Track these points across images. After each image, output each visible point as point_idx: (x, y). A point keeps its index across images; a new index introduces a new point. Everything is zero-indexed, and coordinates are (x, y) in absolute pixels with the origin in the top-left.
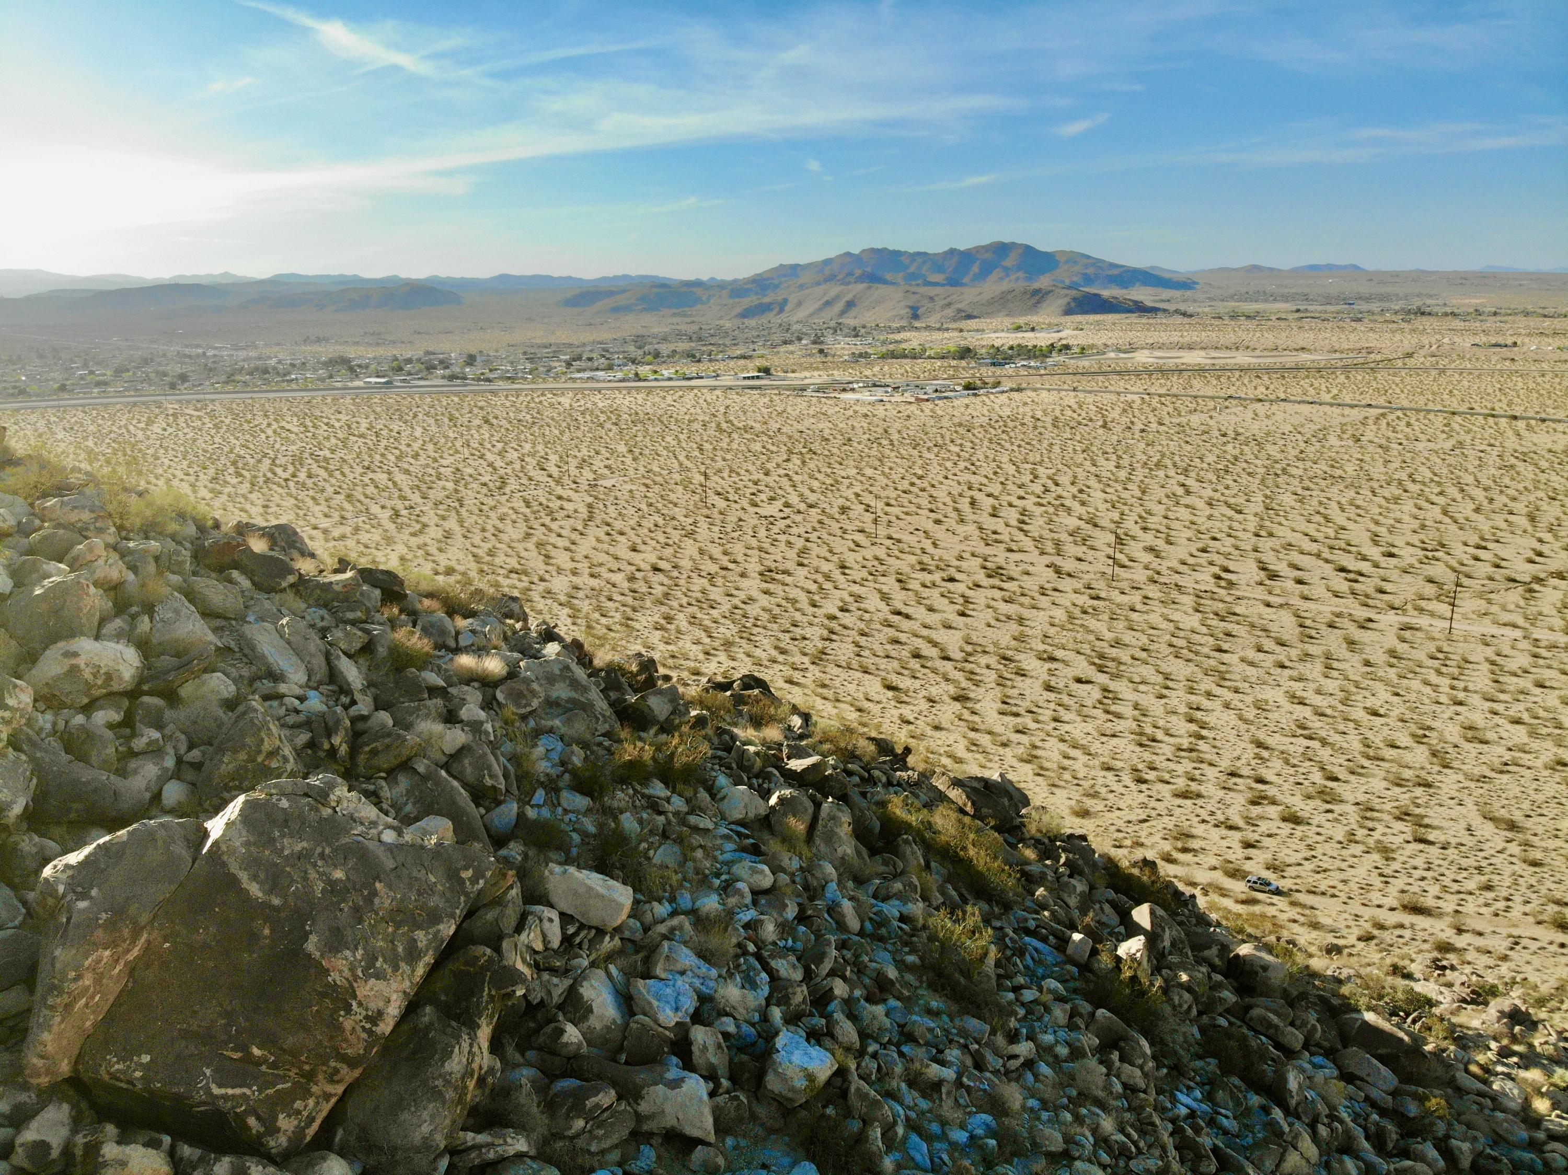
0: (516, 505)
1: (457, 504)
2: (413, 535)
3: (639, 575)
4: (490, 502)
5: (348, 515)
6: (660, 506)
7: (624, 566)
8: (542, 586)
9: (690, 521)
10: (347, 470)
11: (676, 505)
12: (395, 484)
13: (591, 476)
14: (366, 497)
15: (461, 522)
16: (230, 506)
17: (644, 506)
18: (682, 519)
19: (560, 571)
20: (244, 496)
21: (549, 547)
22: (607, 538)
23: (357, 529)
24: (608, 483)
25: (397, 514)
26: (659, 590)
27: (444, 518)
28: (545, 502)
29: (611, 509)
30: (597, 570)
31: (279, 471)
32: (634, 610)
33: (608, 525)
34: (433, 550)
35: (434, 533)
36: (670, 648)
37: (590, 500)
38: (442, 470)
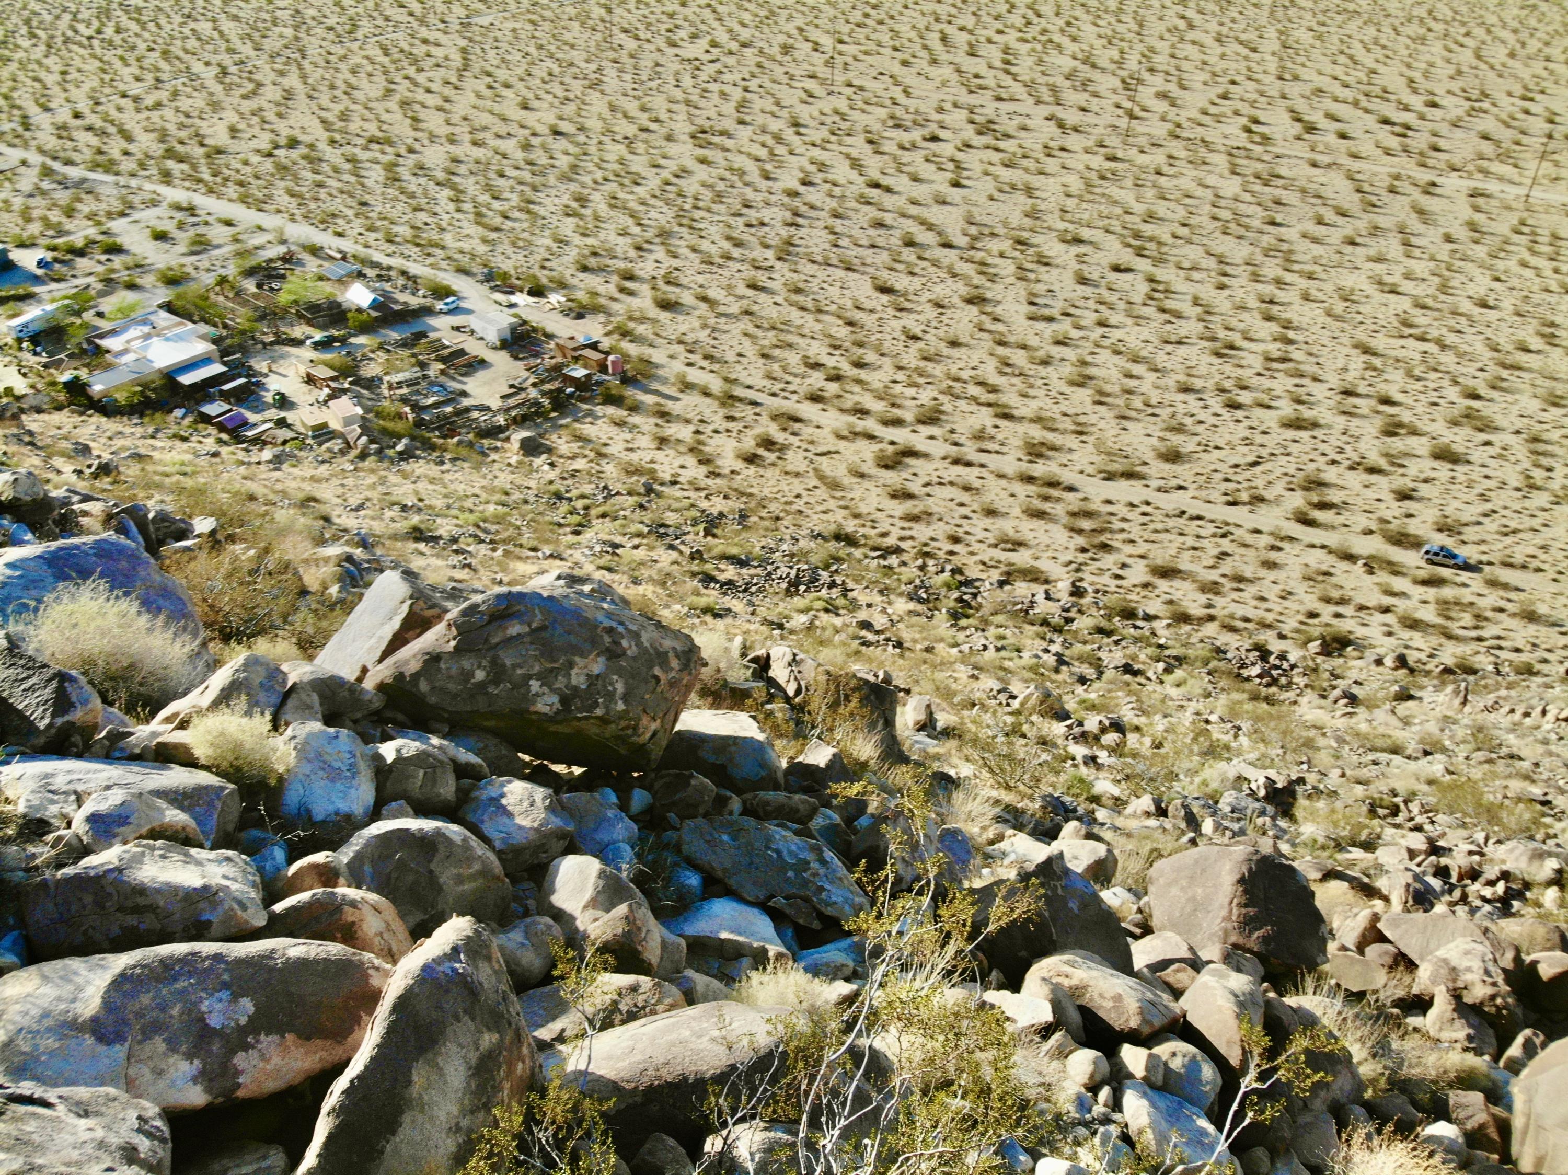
0: (371, 53)
1: (297, 56)
2: (245, 97)
3: (535, 141)
4: (339, 50)
5: (164, 77)
6: (553, 48)
7: (514, 129)
8: (411, 160)
9: (593, 67)
10: (163, 21)
11: (572, 46)
12: (221, 34)
13: (462, 13)
14: (187, 52)
15: (304, 77)
16: (21, 76)
17: (532, 50)
18: (583, 65)
19: (432, 138)
20: (39, 63)
21: (417, 107)
22: (488, 93)
23: (175, 94)
24: (485, 21)
25: (224, 72)
26: (563, 162)
27: (282, 74)
28: (406, 47)
29: (491, 54)
30: (481, 135)
31: (81, 27)
32: (535, 189)
33: (489, 75)
34: (270, 116)
35: (271, 93)
36: (590, 241)
37: (463, 43)
38: (279, 13)
